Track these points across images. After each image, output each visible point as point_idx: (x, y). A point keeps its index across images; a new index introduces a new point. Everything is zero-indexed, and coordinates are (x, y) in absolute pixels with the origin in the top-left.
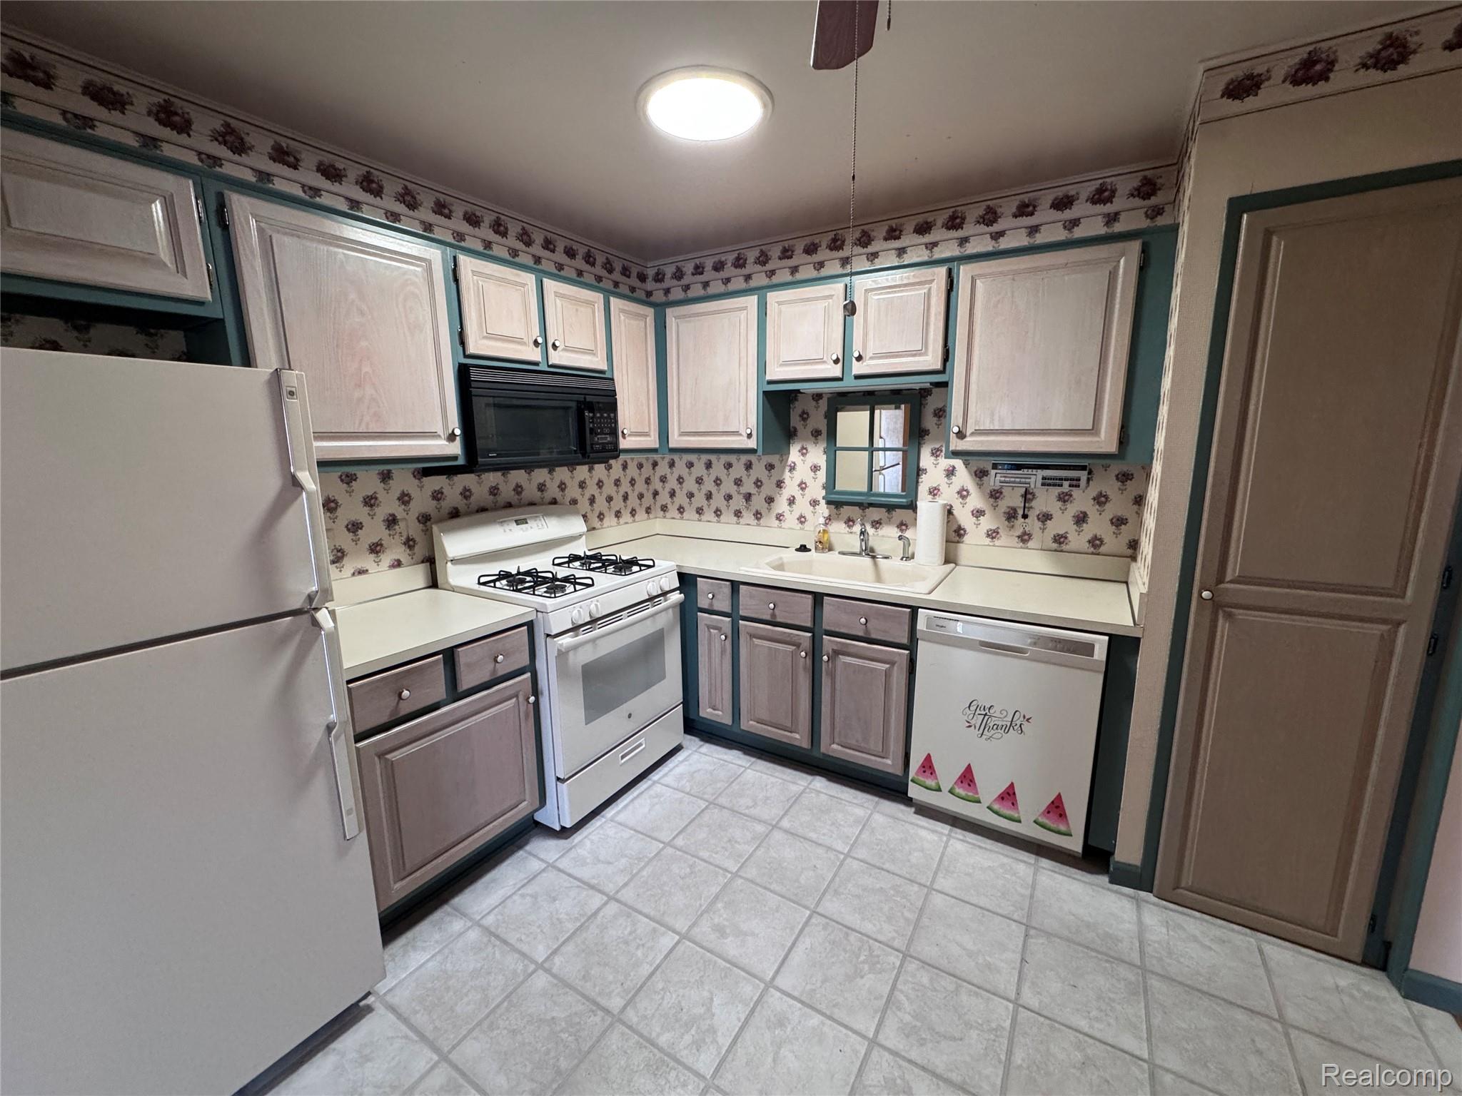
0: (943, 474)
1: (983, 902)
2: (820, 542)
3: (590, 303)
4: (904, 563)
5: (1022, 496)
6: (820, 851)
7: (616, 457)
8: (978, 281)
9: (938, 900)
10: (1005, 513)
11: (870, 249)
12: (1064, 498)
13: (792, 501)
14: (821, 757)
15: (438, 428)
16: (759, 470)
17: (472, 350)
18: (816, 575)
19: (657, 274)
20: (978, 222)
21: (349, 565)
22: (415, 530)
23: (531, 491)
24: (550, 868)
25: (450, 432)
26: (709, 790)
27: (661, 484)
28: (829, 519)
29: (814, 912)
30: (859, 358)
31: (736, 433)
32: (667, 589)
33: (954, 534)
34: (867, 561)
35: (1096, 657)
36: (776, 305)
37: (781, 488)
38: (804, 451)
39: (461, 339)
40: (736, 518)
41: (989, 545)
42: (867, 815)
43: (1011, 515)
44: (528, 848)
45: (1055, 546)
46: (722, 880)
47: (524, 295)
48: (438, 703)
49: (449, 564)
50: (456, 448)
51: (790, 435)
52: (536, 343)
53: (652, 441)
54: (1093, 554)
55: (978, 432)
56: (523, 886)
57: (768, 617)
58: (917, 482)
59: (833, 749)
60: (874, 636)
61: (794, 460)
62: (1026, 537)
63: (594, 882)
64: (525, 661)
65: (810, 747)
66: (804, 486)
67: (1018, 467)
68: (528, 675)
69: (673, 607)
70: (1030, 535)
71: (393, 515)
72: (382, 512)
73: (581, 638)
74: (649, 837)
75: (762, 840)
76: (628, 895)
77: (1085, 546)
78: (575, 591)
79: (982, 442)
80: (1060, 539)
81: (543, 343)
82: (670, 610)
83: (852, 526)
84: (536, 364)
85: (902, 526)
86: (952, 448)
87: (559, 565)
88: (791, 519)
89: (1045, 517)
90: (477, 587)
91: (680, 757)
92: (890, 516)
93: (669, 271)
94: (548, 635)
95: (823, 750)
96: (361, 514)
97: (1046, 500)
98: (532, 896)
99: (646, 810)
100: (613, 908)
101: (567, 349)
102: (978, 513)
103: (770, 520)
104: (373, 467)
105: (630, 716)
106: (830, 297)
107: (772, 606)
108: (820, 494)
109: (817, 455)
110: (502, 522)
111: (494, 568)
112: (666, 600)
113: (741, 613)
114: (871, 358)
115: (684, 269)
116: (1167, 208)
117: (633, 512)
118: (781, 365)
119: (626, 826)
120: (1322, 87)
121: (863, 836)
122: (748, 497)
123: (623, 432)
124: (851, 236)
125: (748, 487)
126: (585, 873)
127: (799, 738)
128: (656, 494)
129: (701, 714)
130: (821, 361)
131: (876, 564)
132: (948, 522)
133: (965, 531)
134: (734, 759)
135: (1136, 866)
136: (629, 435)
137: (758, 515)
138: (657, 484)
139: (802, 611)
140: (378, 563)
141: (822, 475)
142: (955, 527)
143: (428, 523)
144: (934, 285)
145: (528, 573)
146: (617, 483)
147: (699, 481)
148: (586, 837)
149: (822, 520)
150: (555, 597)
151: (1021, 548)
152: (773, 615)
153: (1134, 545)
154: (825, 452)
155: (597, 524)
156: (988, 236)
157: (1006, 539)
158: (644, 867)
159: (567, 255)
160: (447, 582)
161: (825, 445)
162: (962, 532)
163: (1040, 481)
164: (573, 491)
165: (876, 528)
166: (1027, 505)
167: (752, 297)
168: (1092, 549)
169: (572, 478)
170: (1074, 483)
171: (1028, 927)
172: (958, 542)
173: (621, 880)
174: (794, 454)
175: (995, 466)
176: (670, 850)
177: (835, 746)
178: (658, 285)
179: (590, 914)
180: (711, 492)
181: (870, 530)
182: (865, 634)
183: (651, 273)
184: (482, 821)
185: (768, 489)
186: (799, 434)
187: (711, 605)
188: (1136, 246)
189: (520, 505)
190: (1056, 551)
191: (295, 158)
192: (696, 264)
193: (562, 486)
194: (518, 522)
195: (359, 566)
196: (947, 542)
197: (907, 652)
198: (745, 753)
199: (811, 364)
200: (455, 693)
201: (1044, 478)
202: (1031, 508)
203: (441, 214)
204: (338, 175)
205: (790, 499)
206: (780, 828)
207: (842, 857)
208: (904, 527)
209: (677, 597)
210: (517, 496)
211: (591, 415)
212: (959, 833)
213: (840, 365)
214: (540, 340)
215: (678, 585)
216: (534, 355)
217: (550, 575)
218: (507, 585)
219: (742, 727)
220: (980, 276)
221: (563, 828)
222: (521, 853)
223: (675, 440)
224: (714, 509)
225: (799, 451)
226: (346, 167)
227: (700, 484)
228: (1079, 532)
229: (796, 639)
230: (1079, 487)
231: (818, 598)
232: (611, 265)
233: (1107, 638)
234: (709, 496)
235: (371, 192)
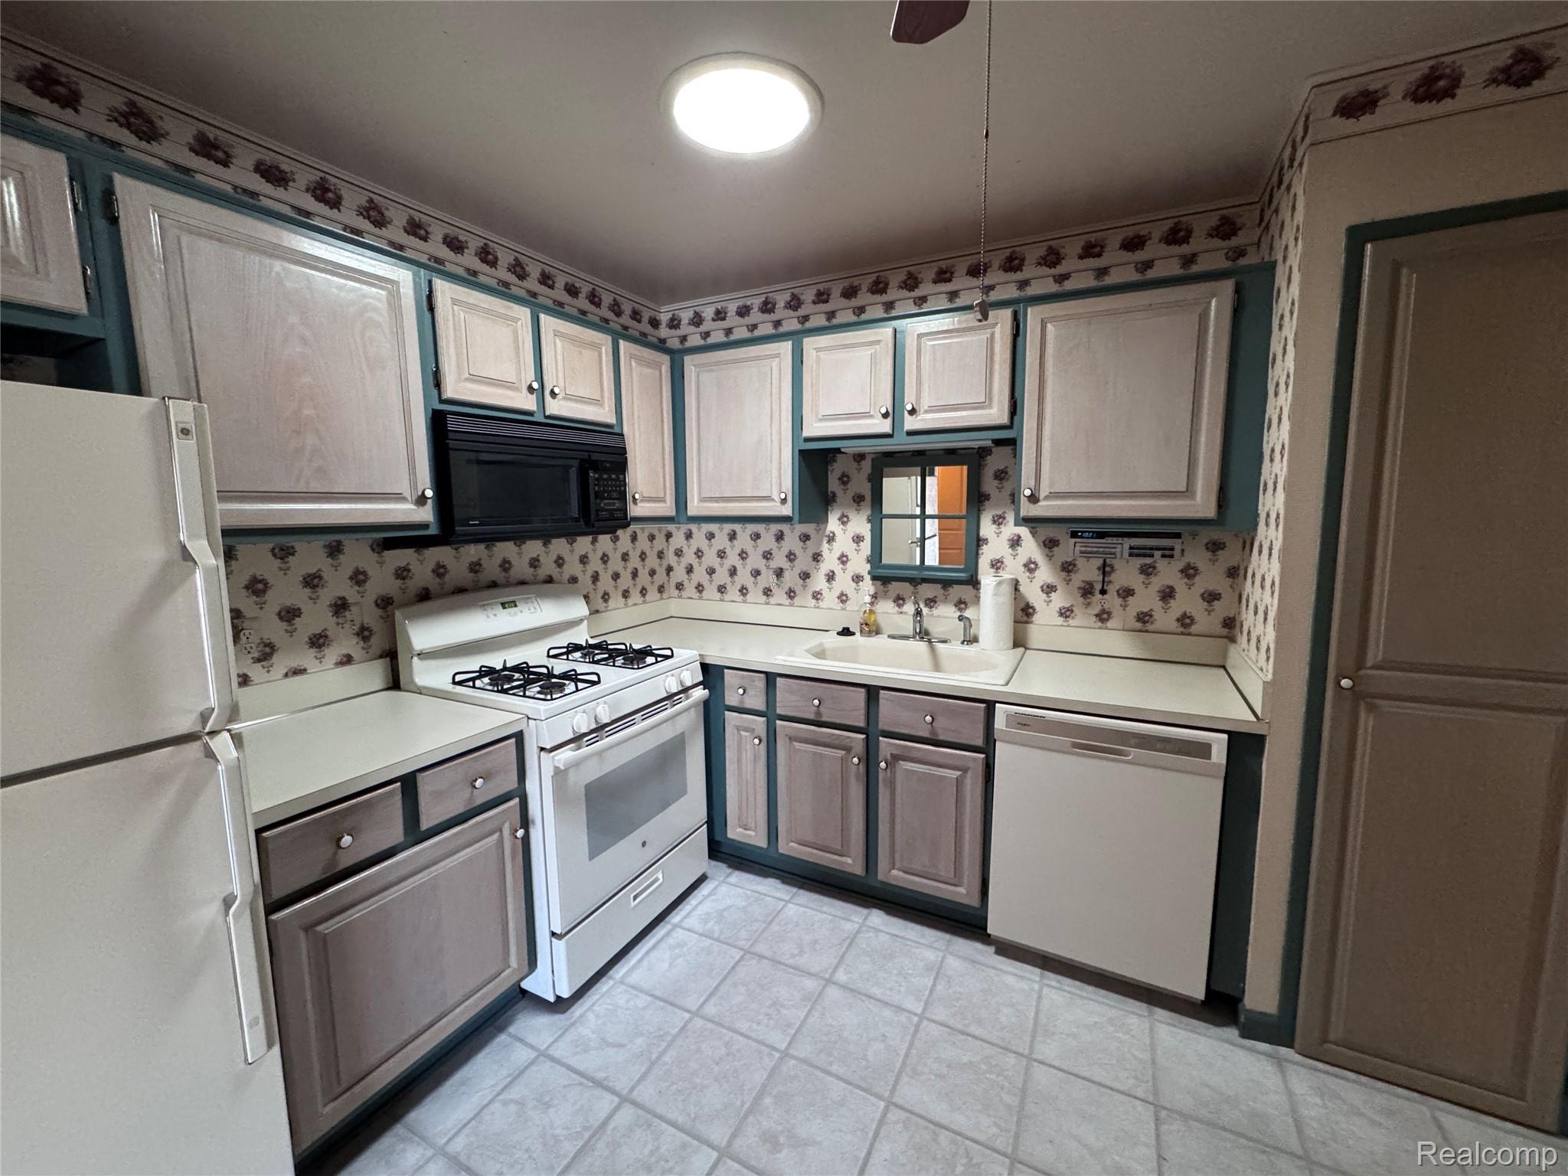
0: (1006, 545)
1: (1098, 1074)
2: (866, 624)
3: (596, 347)
4: (966, 647)
5: (1099, 569)
6: (887, 1013)
7: (626, 526)
8: (1049, 326)
9: (1039, 1073)
10: (1079, 588)
11: (918, 293)
12: (1147, 571)
13: (831, 577)
14: (878, 885)
15: (404, 488)
16: (791, 541)
17: (449, 392)
18: (861, 663)
19: (672, 319)
20: (1039, 264)
21: (281, 663)
22: (370, 616)
23: (521, 568)
24: (542, 1058)
25: (420, 493)
26: (743, 934)
27: (676, 558)
28: (875, 597)
29: (891, 1104)
30: (913, 412)
31: (768, 498)
32: (689, 683)
33: (1024, 613)
34: (921, 646)
35: (1215, 759)
36: (814, 352)
37: (818, 561)
38: (845, 519)
39: (435, 379)
40: (765, 597)
41: (1062, 626)
42: (940, 959)
43: (1087, 591)
44: (512, 1029)
45: (1139, 625)
46: (769, 1063)
47: (515, 333)
48: (394, 847)
49: (415, 659)
50: (426, 514)
51: (827, 501)
52: (530, 389)
53: (667, 508)
54: (1182, 634)
55: (1054, 495)
56: (503, 1090)
57: (811, 716)
58: (977, 554)
59: (893, 874)
60: (943, 737)
61: (832, 530)
62: (1105, 616)
63: (601, 1075)
64: (512, 784)
65: (864, 875)
66: (845, 559)
67: (1101, 535)
68: (516, 800)
69: (695, 705)
70: (1109, 614)
71: (343, 599)
72: (327, 595)
73: (585, 750)
74: (671, 1004)
75: (814, 1000)
76: (646, 1093)
77: (1174, 626)
78: (577, 690)
79: (1059, 507)
80: (1144, 618)
81: (539, 391)
82: (692, 711)
83: (902, 605)
84: (531, 414)
85: (961, 604)
86: (1023, 513)
87: (555, 656)
88: (830, 598)
89: (1127, 593)
90: (450, 687)
91: (705, 889)
92: (946, 593)
93: (686, 316)
94: (542, 749)
95: (881, 877)
96: (299, 597)
97: (1126, 573)
98: (516, 1102)
99: (666, 965)
100: (627, 1114)
101: (568, 398)
102: (1049, 589)
103: (805, 598)
104: (319, 537)
105: (644, 844)
106: (878, 342)
107: (816, 702)
108: (864, 569)
109: (860, 524)
110: (483, 606)
111: (474, 664)
112: (687, 698)
113: (779, 711)
114: (926, 412)
115: (703, 315)
116: (1251, 250)
117: (643, 592)
118: (820, 420)
119: (641, 990)
120: (1448, 105)
121: (939, 987)
122: (779, 573)
123: (634, 497)
124: (895, 279)
125: (779, 560)
126: (587, 1062)
127: (852, 863)
128: (669, 569)
129: (730, 835)
130: (866, 415)
131: (933, 650)
132: (1015, 599)
133: (1034, 610)
134: (771, 889)
135: (1271, 1015)
136: (642, 501)
137: (791, 594)
138: (671, 559)
139: (853, 708)
140: (320, 659)
141: (866, 547)
142: (1022, 605)
143: (390, 608)
144: (998, 329)
145: (516, 669)
146: (625, 557)
147: (721, 554)
148: (589, 1009)
149: (868, 599)
150: (552, 699)
151: (1100, 628)
152: (818, 713)
153: (1231, 626)
154: (869, 521)
155: (599, 604)
156: (1051, 279)
157: (1081, 618)
158: (665, 1051)
159: (568, 292)
160: (412, 681)
161: (869, 512)
162: (1031, 610)
163: (1126, 552)
164: (573, 567)
165: (931, 607)
166: (1106, 579)
167: (785, 343)
168: (1182, 629)
169: (572, 551)
170: (1167, 553)
171: (1158, 1107)
172: (1027, 622)
173: (637, 1071)
174: (833, 524)
175: (1074, 535)
176: (698, 1023)
177: (895, 872)
178: (673, 332)
179: (597, 1125)
180: (735, 568)
181: (925, 611)
182: (931, 733)
183: (664, 318)
184: (451, 1002)
185: (803, 562)
186: (838, 500)
187: (742, 702)
188: (1228, 286)
189: (508, 584)
190: (1140, 631)
191: (225, 153)
192: (717, 309)
193: (560, 562)
194: (504, 605)
195: (295, 663)
196: (1015, 622)
197: (983, 756)
198: (784, 882)
199: (856, 418)
200: (415, 834)
201: (1131, 548)
202: (1110, 582)
203: (415, 235)
204: (284, 179)
205: (828, 575)
206: (834, 983)
207: (916, 1019)
208: (963, 606)
209: (700, 693)
210: (504, 574)
211: (597, 476)
212: (1052, 979)
213: (889, 420)
214: (535, 385)
215: (701, 679)
216: (529, 403)
217: (544, 671)
218: (490, 684)
219: (781, 851)
220: (1052, 319)
221: (558, 998)
222: (502, 1038)
223: (694, 507)
224: (739, 587)
225: (839, 519)
226: (293, 169)
227: (722, 558)
228: (1166, 610)
229: (846, 742)
230: (1172, 556)
231: (872, 692)
232: (620, 307)
233: (1225, 736)
234: (733, 572)
235: (326, 202)
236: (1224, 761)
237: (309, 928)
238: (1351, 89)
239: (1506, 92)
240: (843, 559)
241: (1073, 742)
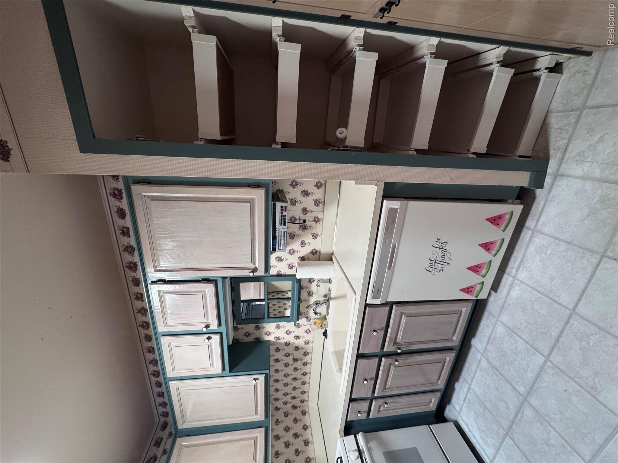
0: (281, 263)
2: (321, 324)
4: (333, 283)
8: (159, 268)
10: (303, 231)
12: (294, 202)
13: (297, 337)
14: (460, 344)
30: (207, 326)
31: (255, 387)
33: (315, 256)
34: (332, 303)
35: (398, 207)
37: (289, 343)
38: (268, 333)
40: (308, 365)
41: (321, 238)
43: (304, 227)
45: (321, 205)
51: (259, 341)
54: (325, 186)
55: (253, 261)
58: (285, 275)
59: (456, 339)
60: (384, 325)
61: (274, 338)
62: (317, 219)
65: (455, 351)
67: (274, 238)
77: (321, 190)
79: (259, 258)
80: (317, 203)
85: (311, 281)
88: (308, 337)
89: (305, 211)
92: (305, 288)
93: (161, 409)
95: (457, 344)
97: (295, 211)
102: (303, 244)
103: (308, 348)
106: (169, 343)
107: (365, 382)
108: (293, 323)
109: (270, 327)
113: (370, 395)
114: (208, 320)
115: (160, 402)
117: (305, 428)
118: (212, 364)
122: (295, 360)
124: (140, 318)
125: (289, 360)
128: (294, 408)
130: (210, 345)
131: (334, 298)
132: (308, 260)
133: (313, 250)
135: (532, 175)
137: (306, 354)
141: (282, 323)
142: (311, 255)
149: (308, 322)
151: (323, 221)
154: (269, 323)
157: (317, 228)
162: (314, 251)
163: (283, 227)
165: (312, 294)
168: (323, 187)
172: (320, 253)
174: (271, 338)
180: (292, 379)
181: (314, 299)
182: (383, 330)
185: (290, 350)
186: (258, 337)
188: (135, 188)
190: (324, 205)
192: (157, 396)
196: (319, 260)
197: (394, 306)
201: (281, 225)
202: (299, 218)
205: (296, 339)
206: (527, 396)
213: (212, 335)
215: (353, 436)
219: (442, 387)
220: (155, 267)
223: (260, 417)
224: (303, 376)
225: (268, 336)
227: (288, 385)
228: (313, 194)
229: (387, 366)
231: (360, 356)
233: (385, 201)
234: (295, 379)
240: (288, 333)
241: (388, 269)
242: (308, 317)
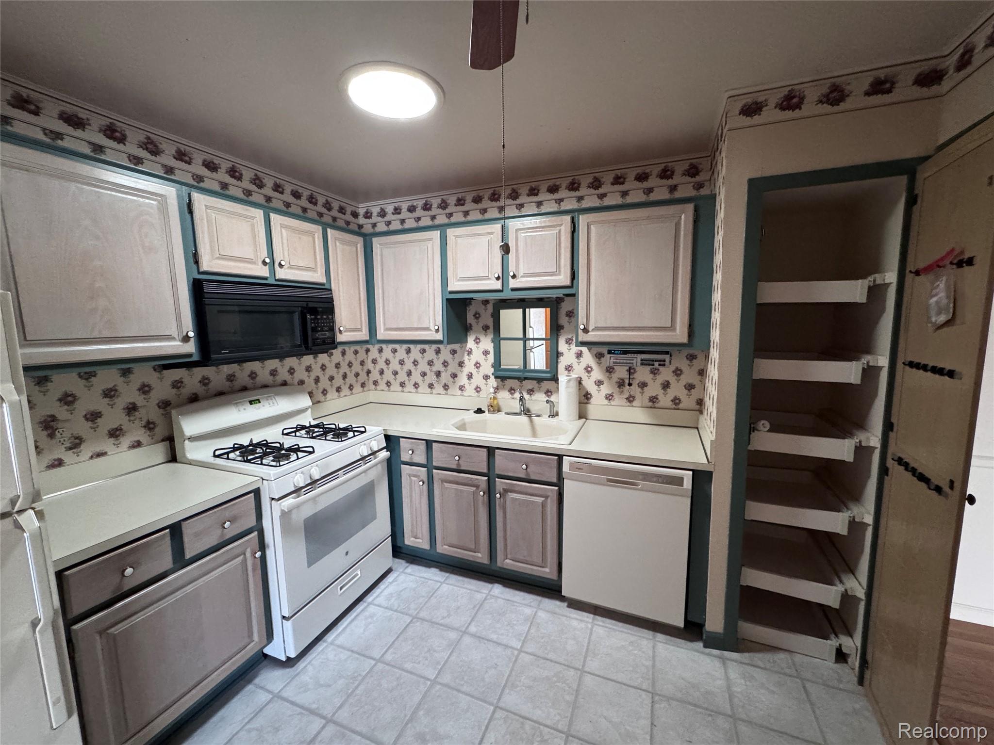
0: (574, 357)
1: (621, 677)
2: (492, 406)
3: (312, 234)
4: (551, 419)
5: (627, 370)
6: (499, 649)
7: (336, 348)
8: (592, 226)
9: (588, 679)
10: (616, 382)
11: (518, 201)
12: (654, 372)
13: (470, 376)
14: (498, 569)
15: (174, 332)
16: (446, 353)
17: (205, 266)
18: (487, 433)
19: (367, 213)
20: (589, 187)
21: (87, 450)
22: (156, 415)
23: (264, 375)
24: (276, 699)
25: (185, 334)
26: (413, 606)
27: (373, 365)
28: (497, 389)
29: (497, 707)
30: (514, 277)
31: (427, 329)
32: (376, 449)
33: (585, 398)
34: (524, 419)
35: (685, 486)
36: (454, 238)
37: (462, 367)
38: (478, 340)
39: (194, 258)
40: (430, 389)
41: (607, 405)
42: (534, 613)
43: (621, 384)
44: (257, 681)
45: (650, 404)
46: (423, 688)
47: (253, 225)
48: (166, 572)
49: (187, 442)
50: (190, 348)
51: (467, 329)
52: (264, 263)
53: (364, 335)
54: (675, 409)
55: (597, 329)
56: (248, 722)
57: (454, 467)
58: (557, 362)
59: (507, 563)
60: (533, 477)
61: (470, 347)
62: (631, 399)
63: (314, 706)
64: (252, 522)
65: (489, 563)
66: (478, 365)
67: (625, 352)
68: (256, 533)
69: (381, 462)
70: (634, 397)
71: (134, 404)
72: (121, 402)
73: (303, 498)
74: (364, 656)
75: (454, 646)
76: (343, 716)
77: (669, 404)
78: (298, 458)
79: (600, 335)
80: (653, 399)
81: (271, 263)
82: (379, 466)
83: (514, 393)
84: (266, 279)
85: (548, 392)
86: (580, 339)
87: (287, 434)
88: (470, 390)
89: (643, 385)
90: (212, 460)
91: (390, 578)
92: (539, 386)
93: (375, 211)
94: (273, 499)
95: (499, 564)
96: (101, 404)
97: (643, 374)
98: (257, 730)
99: (362, 630)
100: (331, 729)
101: (291, 267)
102: (599, 383)
103: (455, 390)
104: (113, 366)
105: (347, 553)
106: (492, 233)
107: (457, 458)
108: (490, 371)
109: (487, 343)
110: (236, 403)
111: (228, 442)
112: (375, 458)
113: (434, 464)
114: (522, 277)
115: (386, 210)
116: (707, 184)
117: (351, 387)
118: (459, 280)
119: (344, 648)
120: (797, 113)
121: (532, 631)
122: (438, 374)
123: (339, 329)
124: (505, 192)
125: (438, 366)
126: (305, 699)
127: (481, 557)
128: (369, 372)
129: (407, 542)
130: (487, 278)
131: (531, 421)
132: (580, 389)
133: (591, 395)
134: (433, 575)
135: (720, 633)
136: (345, 331)
137: (446, 387)
138: (369, 365)
139: (479, 461)
140: (117, 445)
141: (491, 358)
142: (584, 393)
143: (168, 408)
144: (563, 228)
145: (259, 445)
146: (338, 366)
147: (402, 362)
148: (309, 663)
149: (492, 390)
150: (280, 466)
151: (629, 406)
152: (459, 465)
153: (700, 402)
154: (493, 341)
155: (322, 398)
156: (596, 196)
157: (619, 400)
158: (357, 687)
159: (293, 196)
160: (184, 456)
161: (492, 336)
162: (589, 396)
163: (639, 362)
164: (301, 374)
165: (531, 395)
166: (631, 377)
167: (436, 232)
168: (674, 406)
169: (300, 364)
170: (662, 363)
171: (653, 694)
172: (587, 403)
173: (337, 702)
174: (470, 343)
175: (610, 352)
176: (380, 666)
177: (508, 561)
178: (367, 221)
179: (309, 740)
180: (410, 371)
181: (526, 396)
182: (526, 476)
183: (362, 211)
184: (210, 668)
185: (453, 367)
186: (473, 328)
187: (411, 458)
188: (690, 207)
189: (255, 388)
190: (651, 407)
191: (37, 106)
192: (395, 207)
193: (292, 371)
194: (251, 403)
195: (98, 449)
196: (580, 403)
197: (557, 488)
198: (441, 570)
199: (480, 280)
200: (180, 560)
201: (642, 360)
202: (633, 378)
203: (182, 160)
204: (81, 123)
205: (468, 375)
206: (467, 633)
207: (516, 652)
208: (549, 394)
209: (384, 454)
210: (252, 381)
211: (313, 317)
212: (600, 620)
213: (500, 281)
214: (268, 260)
215: (385, 445)
216: (264, 272)
217: (278, 445)
218: (240, 456)
219: (438, 551)
220: (594, 222)
221: (288, 659)
222: (250, 687)
223: (381, 334)
224: (413, 383)
225: (474, 341)
226: (89, 117)
227: (402, 364)
228: (665, 395)
229: (476, 482)
230: (664, 365)
231: (491, 451)
232: (330, 205)
233: (691, 473)
234: (409, 374)
235: (114, 139)
236: (690, 487)
237: (101, 633)
238: (749, 100)
239: (827, 108)
240: (477, 365)
241: (607, 479)
242: (498, 389)
